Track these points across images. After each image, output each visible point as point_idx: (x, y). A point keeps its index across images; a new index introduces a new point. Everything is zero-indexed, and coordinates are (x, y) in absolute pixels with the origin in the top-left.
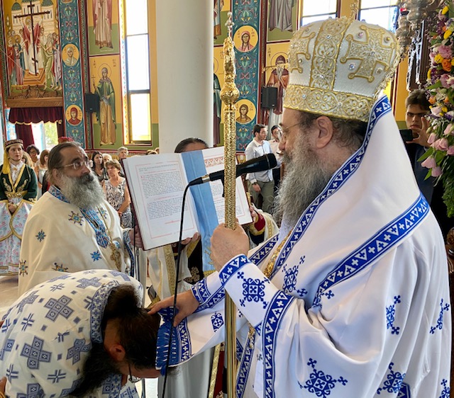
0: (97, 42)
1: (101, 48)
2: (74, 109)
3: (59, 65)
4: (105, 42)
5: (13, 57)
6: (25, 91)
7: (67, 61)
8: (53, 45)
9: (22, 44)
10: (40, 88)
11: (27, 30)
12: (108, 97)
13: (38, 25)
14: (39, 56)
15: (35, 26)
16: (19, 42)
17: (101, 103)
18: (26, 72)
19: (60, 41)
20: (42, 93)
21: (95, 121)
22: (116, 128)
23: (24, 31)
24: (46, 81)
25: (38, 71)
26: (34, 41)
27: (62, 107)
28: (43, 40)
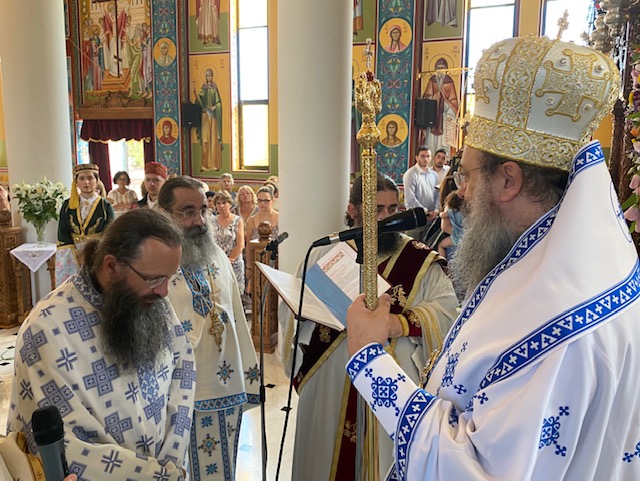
0: (200, 36)
1: (205, 43)
2: (168, 124)
3: (149, 64)
4: (210, 36)
5: (90, 54)
6: (103, 98)
7: (160, 60)
8: (142, 39)
9: (102, 37)
10: (122, 95)
11: (109, 19)
12: (213, 108)
13: (123, 12)
14: (124, 53)
15: (119, 13)
16: (98, 35)
17: (204, 115)
18: (106, 73)
19: (151, 33)
20: (126, 101)
21: (194, 139)
22: (222, 149)
23: (105, 20)
24: (131, 85)
25: (121, 72)
26: (118, 33)
27: (151, 121)
28: (130, 32)
